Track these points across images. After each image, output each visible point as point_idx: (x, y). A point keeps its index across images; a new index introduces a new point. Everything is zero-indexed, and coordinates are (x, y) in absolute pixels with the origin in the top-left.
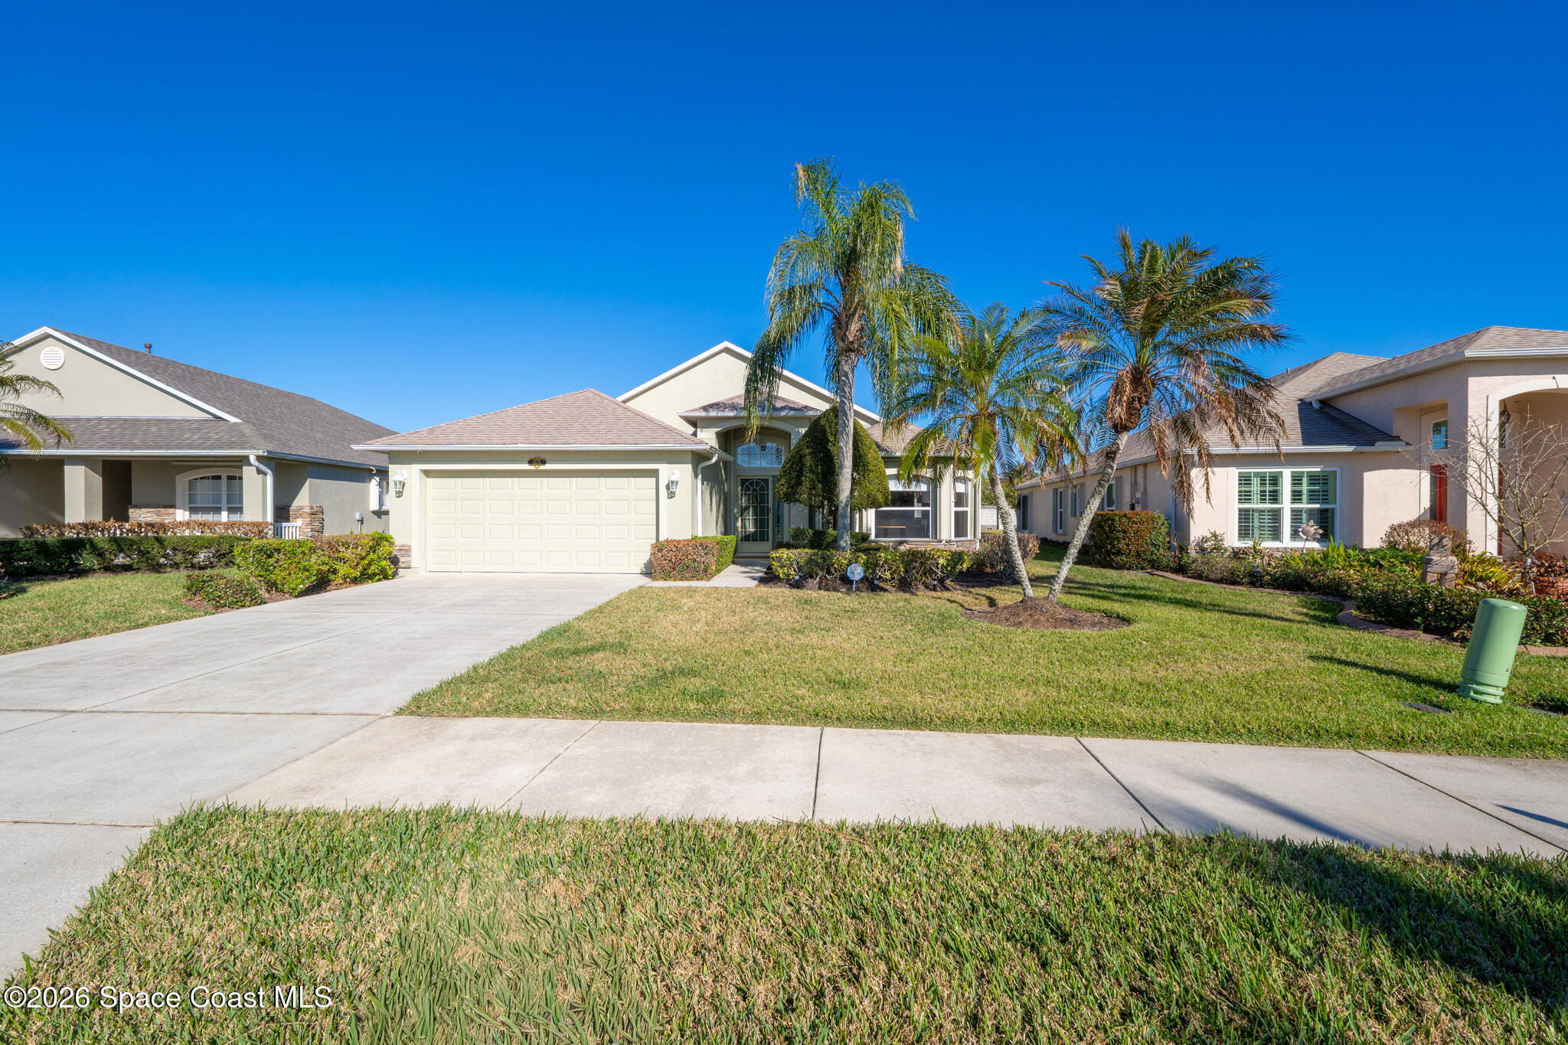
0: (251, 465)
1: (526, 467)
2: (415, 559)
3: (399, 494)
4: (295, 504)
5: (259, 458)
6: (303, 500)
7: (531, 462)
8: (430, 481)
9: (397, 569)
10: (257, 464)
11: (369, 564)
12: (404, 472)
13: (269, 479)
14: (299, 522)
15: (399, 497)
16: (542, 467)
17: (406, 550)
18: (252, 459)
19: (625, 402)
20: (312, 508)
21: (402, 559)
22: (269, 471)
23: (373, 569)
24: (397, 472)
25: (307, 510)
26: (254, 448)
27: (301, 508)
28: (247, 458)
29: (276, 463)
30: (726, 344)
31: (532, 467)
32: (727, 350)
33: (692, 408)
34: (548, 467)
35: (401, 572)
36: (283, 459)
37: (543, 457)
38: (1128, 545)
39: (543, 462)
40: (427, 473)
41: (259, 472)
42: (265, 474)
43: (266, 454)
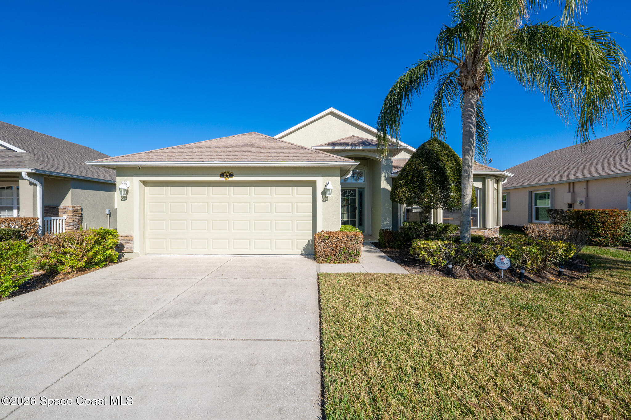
0: (23, 179)
1: (219, 178)
2: (136, 246)
3: (124, 199)
4: (63, 205)
5: (29, 174)
6: (68, 202)
7: (222, 175)
8: (148, 189)
9: (123, 253)
10: (28, 178)
11: (96, 254)
12: (128, 183)
13: (39, 189)
14: (65, 217)
15: (124, 200)
16: (230, 179)
17: (130, 239)
18: (24, 174)
19: (280, 138)
20: (73, 207)
21: (126, 246)
22: (38, 183)
23: (99, 257)
24: (122, 183)
25: (70, 209)
26: (26, 167)
27: (66, 207)
28: (20, 173)
29: (45, 178)
30: (332, 109)
31: (223, 179)
32: (332, 113)
33: (322, 144)
34: (235, 178)
35: (126, 255)
36: (49, 176)
37: (231, 171)
38: (605, 231)
39: (231, 175)
40: (145, 183)
41: (31, 184)
42: (36, 185)
43: (34, 171)
